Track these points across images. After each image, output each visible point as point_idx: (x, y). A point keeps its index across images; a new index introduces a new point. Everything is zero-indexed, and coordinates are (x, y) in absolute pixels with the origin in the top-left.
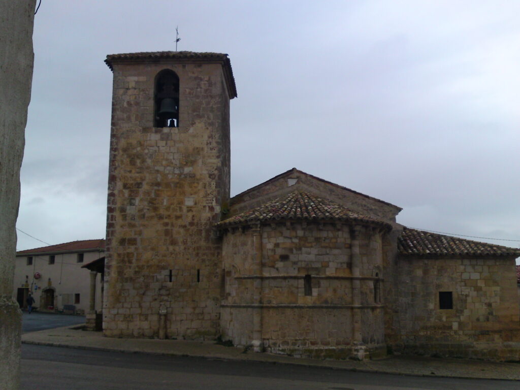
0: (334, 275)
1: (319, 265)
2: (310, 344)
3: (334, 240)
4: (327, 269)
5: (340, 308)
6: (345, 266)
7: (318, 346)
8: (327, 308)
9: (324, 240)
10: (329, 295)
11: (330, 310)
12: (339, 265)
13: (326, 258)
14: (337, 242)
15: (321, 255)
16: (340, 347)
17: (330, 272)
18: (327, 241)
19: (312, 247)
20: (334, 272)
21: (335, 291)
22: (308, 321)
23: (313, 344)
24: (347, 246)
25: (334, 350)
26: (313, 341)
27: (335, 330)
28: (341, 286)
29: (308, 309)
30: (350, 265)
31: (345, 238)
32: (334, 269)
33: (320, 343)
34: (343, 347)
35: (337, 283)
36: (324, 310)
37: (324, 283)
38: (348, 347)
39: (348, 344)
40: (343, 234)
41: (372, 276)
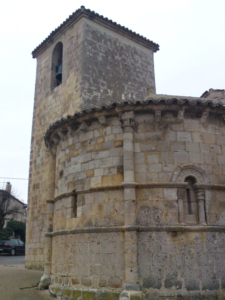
0: (100, 186)
1: (83, 176)
2: (71, 283)
3: (101, 140)
4: (92, 179)
5: (106, 231)
6: (115, 171)
7: (79, 285)
8: (89, 231)
9: (90, 143)
10: (93, 214)
11: (93, 234)
12: (107, 171)
13: (91, 166)
14: (104, 142)
15: (87, 162)
16: (103, 290)
17: (95, 183)
18: (93, 143)
19: (78, 155)
20: (100, 182)
21: (100, 207)
22: (71, 252)
23: (75, 282)
24: (117, 144)
25: (94, 293)
26: (74, 278)
27: (98, 265)
28: (109, 199)
29: (71, 235)
30: (121, 170)
31: (115, 134)
32: (100, 178)
33: (80, 282)
34: (109, 290)
35: (103, 196)
36: (87, 235)
37: (89, 198)
38: (117, 291)
39: (117, 286)
40: (112, 128)
41: (171, 181)
